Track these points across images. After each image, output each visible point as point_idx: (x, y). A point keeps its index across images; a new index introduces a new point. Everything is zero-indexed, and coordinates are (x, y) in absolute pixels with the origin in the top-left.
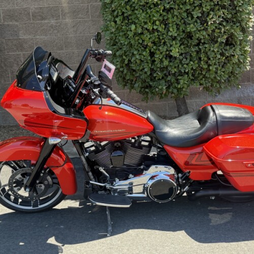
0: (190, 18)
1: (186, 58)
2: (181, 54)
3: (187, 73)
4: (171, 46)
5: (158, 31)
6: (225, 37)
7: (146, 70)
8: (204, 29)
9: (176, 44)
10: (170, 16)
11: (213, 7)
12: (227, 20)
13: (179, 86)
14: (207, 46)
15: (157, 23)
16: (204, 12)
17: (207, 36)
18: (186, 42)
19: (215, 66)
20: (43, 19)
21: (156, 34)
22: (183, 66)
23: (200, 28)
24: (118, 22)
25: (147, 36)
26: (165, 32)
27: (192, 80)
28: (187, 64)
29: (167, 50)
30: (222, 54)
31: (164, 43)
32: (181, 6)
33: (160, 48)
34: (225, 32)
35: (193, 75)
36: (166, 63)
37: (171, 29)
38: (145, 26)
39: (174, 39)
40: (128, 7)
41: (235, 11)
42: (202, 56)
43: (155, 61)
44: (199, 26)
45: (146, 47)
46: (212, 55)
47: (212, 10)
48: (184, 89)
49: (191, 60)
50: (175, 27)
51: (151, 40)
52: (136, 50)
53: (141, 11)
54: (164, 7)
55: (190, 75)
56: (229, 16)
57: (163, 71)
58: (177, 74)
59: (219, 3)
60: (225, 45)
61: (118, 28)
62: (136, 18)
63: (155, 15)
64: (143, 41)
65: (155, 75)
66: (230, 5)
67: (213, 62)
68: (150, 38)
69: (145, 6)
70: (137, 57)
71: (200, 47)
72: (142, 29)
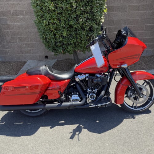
0: (71, 18)
1: (71, 37)
2: (68, 35)
4: (63, 31)
5: (56, 24)
6: (88, 27)
8: (78, 23)
9: (65, 30)
10: (61, 16)
11: (82, 12)
12: (89, 19)
13: (68, 50)
14: (80, 31)
15: (55, 20)
16: (77, 15)
17: (80, 27)
18: (70, 29)
19: (84, 41)
20: (17, 15)
21: (55, 25)
22: (69, 40)
23: (76, 23)
24: (39, 19)
25: (51, 26)
26: (60, 24)
27: (74, 47)
28: (71, 40)
29: (61, 33)
30: (87, 36)
31: (60, 29)
32: (66, 12)
33: (58, 32)
34: (88, 25)
35: (75, 45)
36: (61, 39)
37: (62, 23)
38: (50, 21)
39: (64, 28)
40: (42, 12)
41: (93, 15)
42: (78, 36)
43: (56, 38)
44: (75, 22)
45: (52, 31)
46: (82, 36)
47: (82, 14)
48: (71, 51)
49: (73, 38)
50: (64, 22)
51: (53, 28)
52: (47, 32)
53: (48, 14)
54: (58, 12)
55: (73, 45)
56: (90, 17)
57: (61, 43)
58: (67, 45)
59: (85, 11)
60: (89, 31)
61: (39, 21)
62: (46, 17)
63: (54, 16)
64: (50, 28)
65: (57, 45)
66: (91, 12)
67: (83, 39)
68: (53, 27)
69: (49, 11)
70: (48, 35)
71: (77, 32)
72: (49, 22)
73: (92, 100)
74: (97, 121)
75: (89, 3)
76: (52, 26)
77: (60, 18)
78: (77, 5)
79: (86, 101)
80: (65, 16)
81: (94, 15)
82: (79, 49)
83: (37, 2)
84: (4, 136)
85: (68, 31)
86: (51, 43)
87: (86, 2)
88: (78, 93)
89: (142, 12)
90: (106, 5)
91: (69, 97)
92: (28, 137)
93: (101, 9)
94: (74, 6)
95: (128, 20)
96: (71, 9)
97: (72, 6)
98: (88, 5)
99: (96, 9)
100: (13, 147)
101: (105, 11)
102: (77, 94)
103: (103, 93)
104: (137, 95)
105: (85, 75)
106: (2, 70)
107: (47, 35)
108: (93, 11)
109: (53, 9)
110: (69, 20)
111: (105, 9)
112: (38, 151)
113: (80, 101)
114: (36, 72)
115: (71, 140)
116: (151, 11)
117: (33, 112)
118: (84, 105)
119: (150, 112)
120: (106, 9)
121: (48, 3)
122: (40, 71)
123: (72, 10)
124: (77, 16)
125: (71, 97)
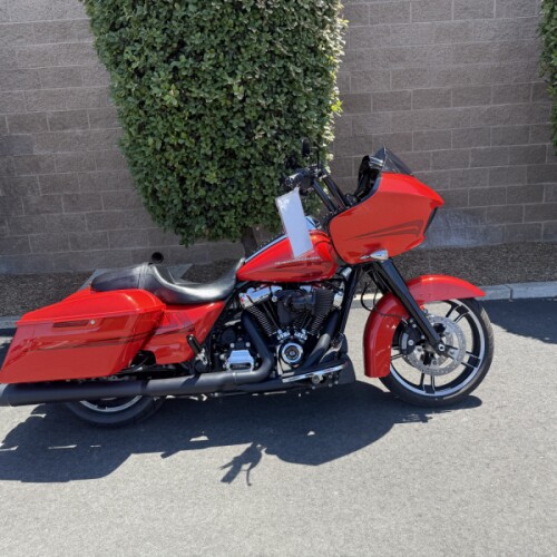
0: (229, 129)
1: (233, 187)
2: (224, 181)
3: (235, 207)
4: (207, 168)
5: (186, 148)
6: (284, 156)
7: (175, 202)
8: (251, 146)
9: (213, 165)
10: (199, 125)
11: (263, 113)
12: (284, 131)
13: (225, 226)
14: (258, 168)
15: (183, 135)
16: (249, 121)
17: (257, 155)
18: (228, 163)
20: (65, 128)
21: (183, 150)
23: (246, 143)
24: (134, 133)
25: (170, 154)
26: (196, 149)
27: (243, 216)
28: (233, 194)
29: (202, 175)
31: (197, 163)
32: (214, 112)
33: (191, 171)
34: (283, 150)
35: (244, 210)
36: (202, 192)
37: (203, 145)
38: (166, 140)
39: (212, 158)
40: (141, 112)
41: (296, 120)
42: (254, 183)
43: (187, 189)
44: (243, 140)
45: (173, 169)
46: (266, 182)
47: (262, 117)
48: (232, 230)
49: (239, 189)
50: (209, 141)
51: (177, 160)
52: (159, 173)
53: (159, 118)
54: (190, 113)
55: (239, 210)
56: (289, 127)
57: (200, 203)
58: (221, 209)
59: (271, 108)
60: (287, 168)
61: (134, 141)
62: (155, 128)
63: (179, 124)
64: (167, 161)
65: (189, 210)
66: (289, 111)
67: (270, 191)
68: (176, 157)
69: (165, 111)
70: (162, 183)
71: (250, 170)
72: (163, 144)
73: (292, 365)
74: (311, 433)
75: (282, 86)
76: (173, 155)
77: (197, 129)
78: (245, 91)
79: (273, 368)
80: (211, 123)
81: (301, 120)
82: (257, 223)
83: (128, 86)
84: (14, 482)
85: (221, 167)
86: (170, 206)
87: (274, 84)
88: (248, 345)
89: (459, 108)
90: (337, 92)
91: (222, 356)
92: (92, 481)
93: (321, 102)
94: (239, 93)
95: (417, 134)
96: (229, 103)
97: (233, 96)
98: (279, 90)
99: (303, 102)
100: (44, 509)
101: (336, 108)
102: (245, 348)
103: (324, 339)
104: (430, 349)
105: (268, 289)
106: (8, 299)
107: (157, 181)
108: (295, 107)
109: (175, 103)
110: (223, 135)
111: (334, 102)
112: (121, 517)
113: (255, 369)
114: (121, 283)
115: (225, 485)
116: (487, 107)
117: (107, 410)
118: (266, 379)
119: (476, 402)
120: (339, 103)
121: (159, 86)
122: (132, 278)
123: (232, 108)
124: (248, 123)
125: (228, 356)
